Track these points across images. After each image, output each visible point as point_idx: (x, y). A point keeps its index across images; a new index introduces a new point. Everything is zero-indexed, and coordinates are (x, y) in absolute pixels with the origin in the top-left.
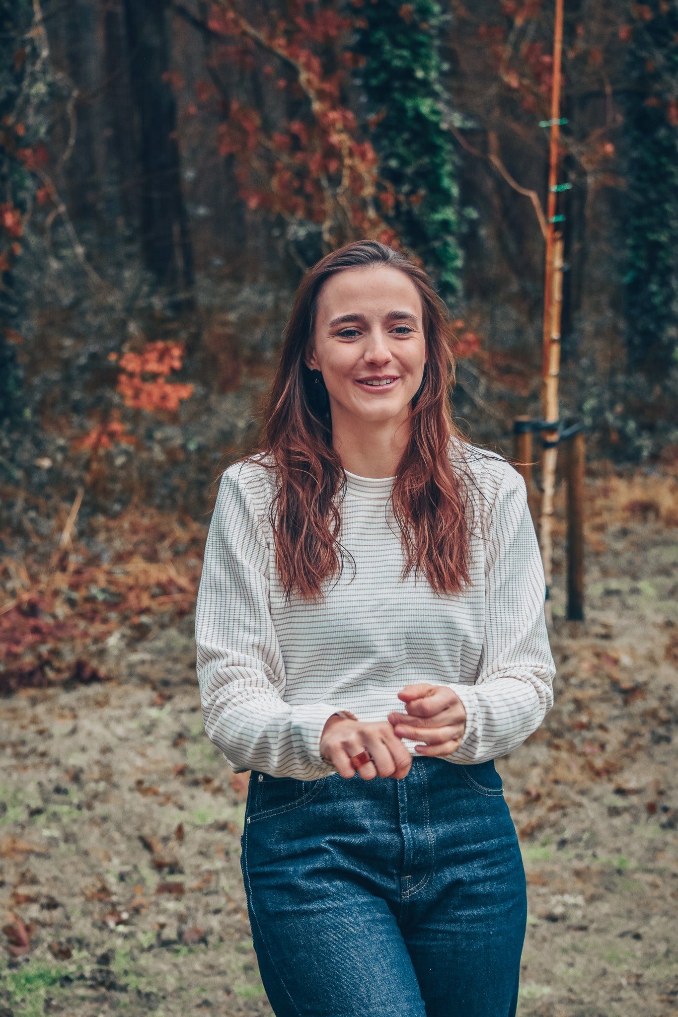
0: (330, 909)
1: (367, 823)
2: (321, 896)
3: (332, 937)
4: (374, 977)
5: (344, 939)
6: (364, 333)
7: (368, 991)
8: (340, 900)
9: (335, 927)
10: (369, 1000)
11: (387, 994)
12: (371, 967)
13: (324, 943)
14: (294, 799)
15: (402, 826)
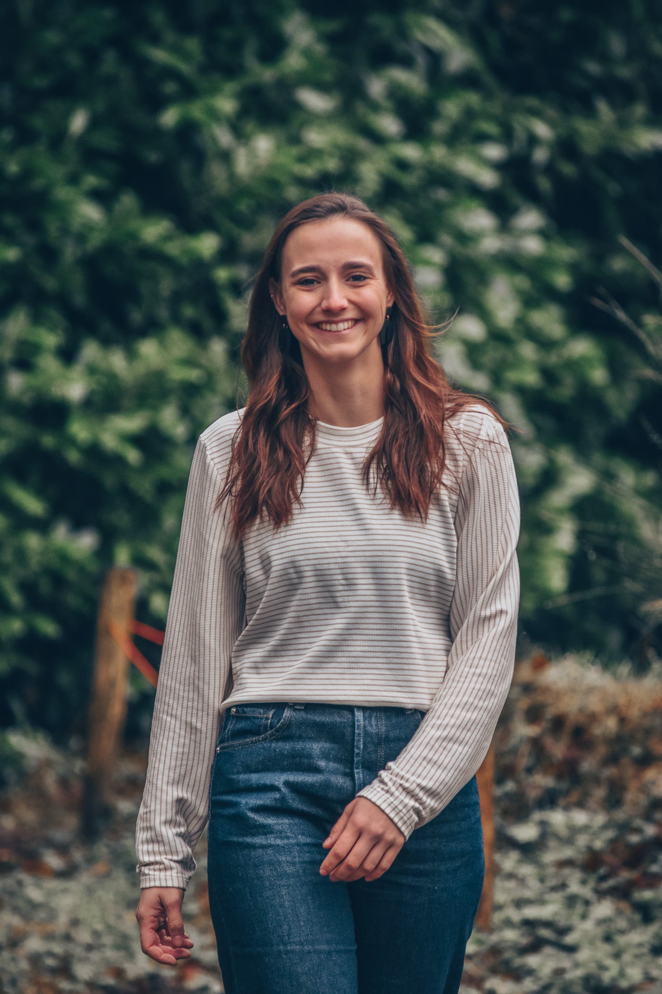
0: (271, 846)
1: (322, 764)
2: (265, 830)
3: (268, 873)
4: (298, 917)
5: (278, 877)
6: (322, 282)
7: (290, 929)
8: (281, 838)
9: (271, 863)
10: (289, 938)
11: (308, 935)
12: (297, 907)
13: (260, 878)
14: (259, 734)
15: (356, 771)
